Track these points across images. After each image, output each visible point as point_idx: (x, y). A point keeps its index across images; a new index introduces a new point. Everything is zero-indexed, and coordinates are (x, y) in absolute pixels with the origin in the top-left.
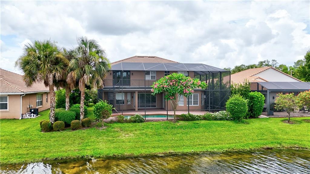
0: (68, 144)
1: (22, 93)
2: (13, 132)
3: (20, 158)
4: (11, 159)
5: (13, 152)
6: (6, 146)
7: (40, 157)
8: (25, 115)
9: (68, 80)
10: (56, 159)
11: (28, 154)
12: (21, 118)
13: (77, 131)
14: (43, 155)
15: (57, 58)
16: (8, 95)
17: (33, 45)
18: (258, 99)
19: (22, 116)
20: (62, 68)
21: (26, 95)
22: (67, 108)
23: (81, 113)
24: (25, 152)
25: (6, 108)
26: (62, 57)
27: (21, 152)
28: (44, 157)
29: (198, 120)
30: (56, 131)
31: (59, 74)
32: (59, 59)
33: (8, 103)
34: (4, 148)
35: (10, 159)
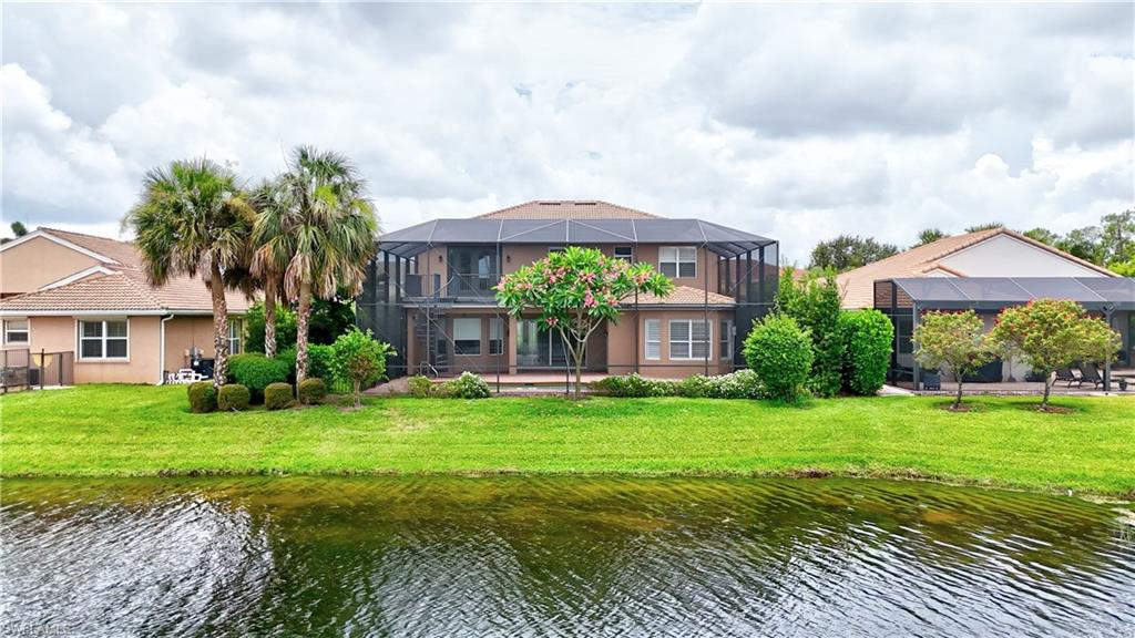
0: (237, 441)
1: (164, 312)
2: (118, 410)
3: (107, 465)
4: (86, 467)
5: (95, 452)
6: (84, 439)
7: (157, 465)
8: (173, 375)
9: (255, 269)
10: (192, 473)
11: (128, 458)
12: (162, 382)
13: (278, 412)
14: (164, 461)
15: (226, 208)
16: (129, 317)
17: (167, 171)
18: (868, 332)
19: (166, 379)
20: (239, 235)
21: (176, 316)
22: (268, 351)
23: (297, 365)
24: (124, 455)
25: (125, 355)
26: (238, 202)
27: (114, 453)
28: (166, 466)
29: (657, 394)
30: (223, 411)
31: (229, 252)
32: (232, 211)
33: (127, 338)
34: (78, 444)
35: (83, 467)
